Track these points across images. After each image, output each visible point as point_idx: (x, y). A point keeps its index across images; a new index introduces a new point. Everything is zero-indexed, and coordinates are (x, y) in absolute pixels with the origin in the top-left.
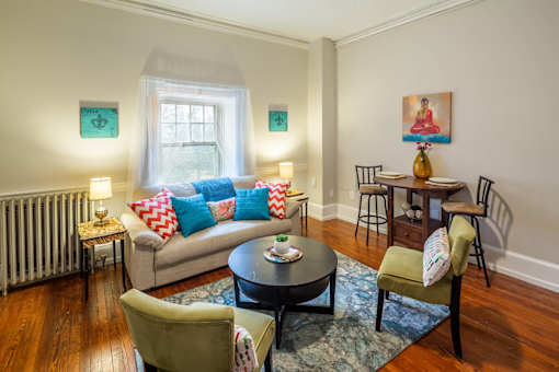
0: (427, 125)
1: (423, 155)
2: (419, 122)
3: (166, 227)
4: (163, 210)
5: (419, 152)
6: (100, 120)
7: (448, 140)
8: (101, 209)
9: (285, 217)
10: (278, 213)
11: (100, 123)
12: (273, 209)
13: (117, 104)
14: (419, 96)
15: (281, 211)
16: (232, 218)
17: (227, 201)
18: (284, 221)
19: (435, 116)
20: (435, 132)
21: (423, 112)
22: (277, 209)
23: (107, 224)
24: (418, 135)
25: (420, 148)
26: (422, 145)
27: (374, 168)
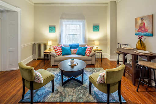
0: (143, 29)
1: (141, 41)
2: (141, 28)
3: (58, 53)
4: (59, 49)
5: (139, 39)
6: (52, 29)
7: (152, 35)
8: (50, 47)
9: (89, 56)
10: (87, 54)
11: (52, 30)
12: (86, 53)
13: (55, 26)
14: (140, 18)
15: (88, 54)
16: (76, 54)
17: (75, 49)
18: (89, 57)
19: (146, 25)
20: (146, 32)
21: (142, 23)
22: (87, 53)
23: (51, 50)
24: (140, 33)
25: (139, 38)
26: (140, 37)
27: (123, 44)
